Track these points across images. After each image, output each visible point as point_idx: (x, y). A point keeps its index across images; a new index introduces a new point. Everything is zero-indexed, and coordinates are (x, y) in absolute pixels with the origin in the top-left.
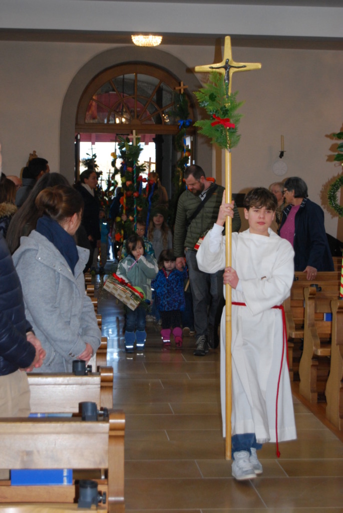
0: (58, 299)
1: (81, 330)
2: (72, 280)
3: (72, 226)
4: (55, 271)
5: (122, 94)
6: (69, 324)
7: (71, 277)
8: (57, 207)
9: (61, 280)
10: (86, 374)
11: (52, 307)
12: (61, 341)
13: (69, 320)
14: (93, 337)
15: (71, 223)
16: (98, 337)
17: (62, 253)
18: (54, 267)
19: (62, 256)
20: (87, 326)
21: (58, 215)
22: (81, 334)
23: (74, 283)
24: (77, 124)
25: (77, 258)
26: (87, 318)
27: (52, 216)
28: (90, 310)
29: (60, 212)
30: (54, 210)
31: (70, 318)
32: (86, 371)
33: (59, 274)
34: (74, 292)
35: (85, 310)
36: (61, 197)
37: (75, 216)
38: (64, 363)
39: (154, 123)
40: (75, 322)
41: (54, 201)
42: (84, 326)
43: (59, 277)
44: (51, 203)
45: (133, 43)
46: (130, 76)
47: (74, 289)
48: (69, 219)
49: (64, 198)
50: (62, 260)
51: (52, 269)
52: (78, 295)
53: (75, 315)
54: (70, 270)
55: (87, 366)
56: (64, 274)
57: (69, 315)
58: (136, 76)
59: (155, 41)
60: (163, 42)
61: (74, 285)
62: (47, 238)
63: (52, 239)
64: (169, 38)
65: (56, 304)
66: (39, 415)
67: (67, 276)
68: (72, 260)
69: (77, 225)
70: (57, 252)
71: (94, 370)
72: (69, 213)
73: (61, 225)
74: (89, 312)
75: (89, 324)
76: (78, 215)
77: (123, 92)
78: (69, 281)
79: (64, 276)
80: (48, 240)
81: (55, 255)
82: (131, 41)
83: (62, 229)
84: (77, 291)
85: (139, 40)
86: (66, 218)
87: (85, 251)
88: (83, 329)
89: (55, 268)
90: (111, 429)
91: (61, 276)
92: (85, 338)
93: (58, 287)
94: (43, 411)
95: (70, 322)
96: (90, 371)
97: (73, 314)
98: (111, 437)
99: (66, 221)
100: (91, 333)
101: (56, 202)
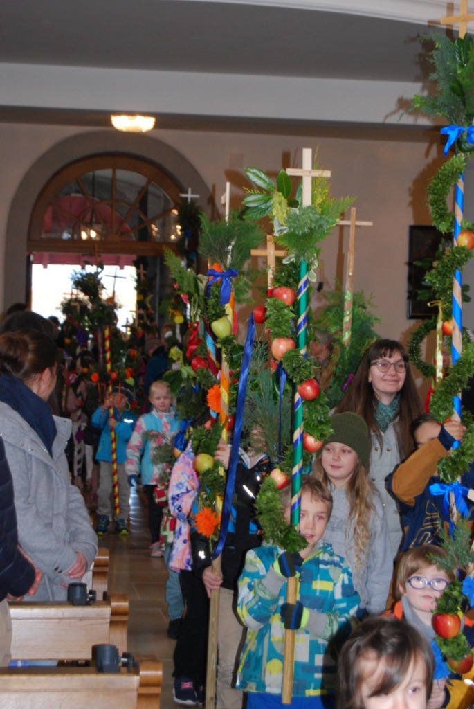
0: (33, 491)
1: (68, 535)
2: (49, 463)
3: (43, 387)
4: (24, 452)
5: (91, 197)
6: (51, 527)
7: (47, 460)
8: (19, 360)
9: (34, 463)
10: (88, 604)
11: (24, 502)
12: (41, 551)
13: (50, 521)
14: (86, 543)
15: (42, 382)
16: (93, 544)
17: (32, 426)
18: (22, 445)
19: (32, 430)
20: (76, 529)
21: (22, 371)
22: (68, 540)
23: (52, 468)
24: (29, 239)
25: (55, 432)
26: (75, 517)
27: (14, 374)
28: (80, 505)
29: (27, 365)
30: (17, 364)
31: (52, 519)
32: (88, 600)
33: (30, 456)
34: (54, 481)
35: (72, 505)
36: (25, 344)
37: (47, 372)
38: (47, 583)
39: (134, 239)
40: (60, 523)
41: (15, 352)
42: (72, 529)
43: (31, 459)
44: (11, 353)
45: (112, 126)
46: (106, 173)
47: (54, 476)
48: (38, 376)
49: (31, 347)
50: (33, 435)
51: (20, 449)
52: (60, 485)
53: (58, 514)
54: (45, 450)
55: (88, 592)
56: (37, 456)
57: (50, 514)
58: (114, 173)
59: (145, 124)
60: (157, 126)
61: (53, 471)
62: (10, 406)
63: (16, 406)
64: (164, 121)
65: (30, 498)
66: (20, 664)
67: (42, 458)
68: (47, 435)
69: (49, 386)
70: (25, 424)
71: (99, 597)
72: (38, 368)
73: (28, 385)
74: (78, 508)
75: (79, 526)
76: (51, 371)
77: (93, 196)
78: (46, 465)
79: (37, 459)
80: (11, 408)
81: (23, 428)
82: (109, 124)
83: (31, 392)
84: (58, 479)
85: (121, 123)
86: (34, 375)
87: (65, 421)
88: (70, 534)
89: (24, 448)
90: (143, 684)
91: (33, 458)
92: (75, 545)
93: (31, 474)
94: (26, 657)
95: (52, 524)
96: (93, 599)
97: (55, 512)
98: (140, 696)
99: (35, 380)
100: (82, 537)
101: (19, 353)
